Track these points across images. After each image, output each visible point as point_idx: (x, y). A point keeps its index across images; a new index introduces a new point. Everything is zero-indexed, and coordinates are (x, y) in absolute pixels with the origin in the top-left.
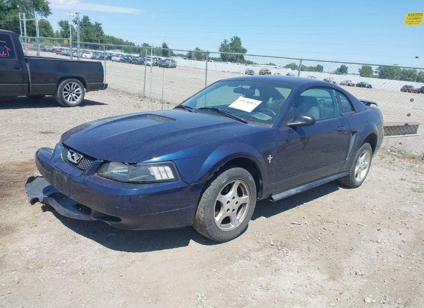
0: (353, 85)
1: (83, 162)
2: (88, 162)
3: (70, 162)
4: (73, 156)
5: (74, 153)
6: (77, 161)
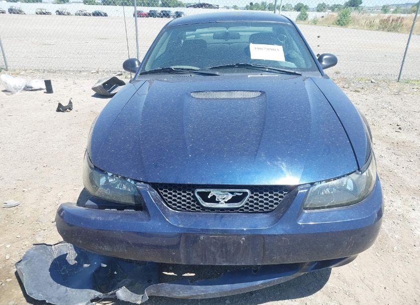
0: (90, 15)
1: (256, 199)
2: (271, 197)
3: (213, 209)
4: (209, 197)
5: (213, 192)
6: (229, 202)
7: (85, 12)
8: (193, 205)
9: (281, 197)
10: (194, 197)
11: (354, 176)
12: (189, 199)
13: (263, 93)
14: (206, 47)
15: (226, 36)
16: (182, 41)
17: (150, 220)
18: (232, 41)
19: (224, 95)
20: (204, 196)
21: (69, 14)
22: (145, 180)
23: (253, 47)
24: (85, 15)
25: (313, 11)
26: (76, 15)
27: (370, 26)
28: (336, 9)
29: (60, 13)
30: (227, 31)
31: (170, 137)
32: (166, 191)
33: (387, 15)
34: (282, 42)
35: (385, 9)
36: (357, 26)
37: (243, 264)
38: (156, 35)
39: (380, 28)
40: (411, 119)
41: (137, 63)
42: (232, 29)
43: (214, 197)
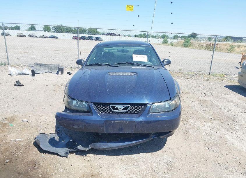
0: (48, 38)
1: (132, 109)
2: (138, 108)
3: (116, 112)
4: (115, 108)
5: (117, 106)
6: (122, 110)
7: (45, 36)
8: (109, 111)
9: (142, 108)
10: (110, 108)
11: (169, 102)
12: (108, 108)
13: (137, 73)
14: (114, 55)
15: (123, 51)
16: (102, 53)
17: (93, 115)
18: (126, 53)
19: (121, 74)
20: (113, 107)
21: (36, 37)
22: (91, 102)
23: (134, 56)
24: (45, 37)
25: (171, 39)
26: (40, 37)
27: (201, 47)
28: (184, 38)
29: (31, 36)
30: (123, 49)
31: (100, 87)
32: (99, 106)
33: (210, 42)
34: (148, 54)
35: (210, 39)
36: (194, 48)
37: (127, 133)
38: (92, 50)
39: (206, 49)
40: (211, 91)
41: (83, 61)
42: (125, 48)
43: (117, 108)
